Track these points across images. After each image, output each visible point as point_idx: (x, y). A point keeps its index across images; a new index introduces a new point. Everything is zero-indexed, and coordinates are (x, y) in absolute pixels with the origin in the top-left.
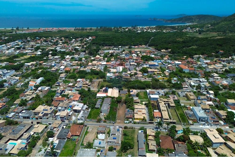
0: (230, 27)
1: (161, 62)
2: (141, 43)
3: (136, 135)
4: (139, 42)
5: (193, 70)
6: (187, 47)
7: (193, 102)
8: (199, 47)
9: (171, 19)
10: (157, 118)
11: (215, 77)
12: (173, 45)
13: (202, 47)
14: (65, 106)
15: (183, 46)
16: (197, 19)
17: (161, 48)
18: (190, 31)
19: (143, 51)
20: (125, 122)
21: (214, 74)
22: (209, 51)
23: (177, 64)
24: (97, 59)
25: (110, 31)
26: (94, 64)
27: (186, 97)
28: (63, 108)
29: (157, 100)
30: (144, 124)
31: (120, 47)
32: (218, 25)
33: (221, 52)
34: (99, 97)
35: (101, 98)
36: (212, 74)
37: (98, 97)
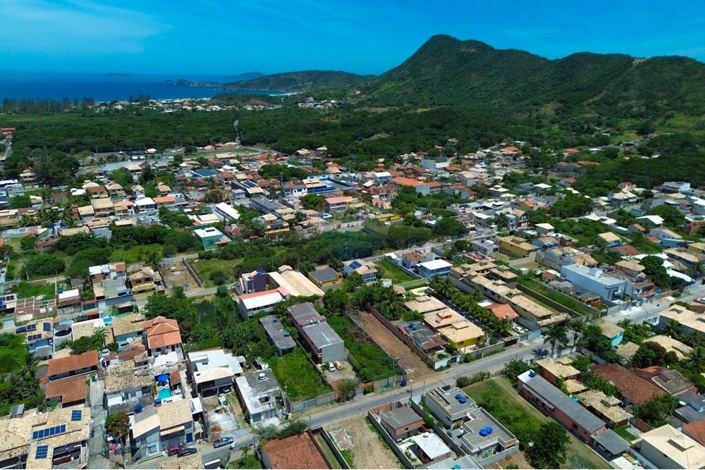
0: (408, 93)
1: (329, 179)
2: (218, 136)
3: (515, 397)
4: (210, 135)
5: (438, 187)
6: (367, 138)
7: (534, 260)
8: (395, 134)
9: (238, 82)
11: (503, 196)
12: (323, 134)
13: (403, 132)
14: (143, 384)
15: (353, 136)
16: (309, 81)
17: (293, 145)
18: (319, 106)
19: (246, 158)
20: (437, 366)
21: (498, 188)
22: (424, 143)
23: (381, 178)
24: (95, 194)
25: (54, 111)
26: (104, 209)
27: (500, 252)
28: (134, 395)
29: (447, 274)
30: (492, 353)
31: (152, 150)
32: (379, 91)
33: (453, 143)
34: (257, 311)
35: (267, 310)
36: (492, 189)
37: (255, 312)
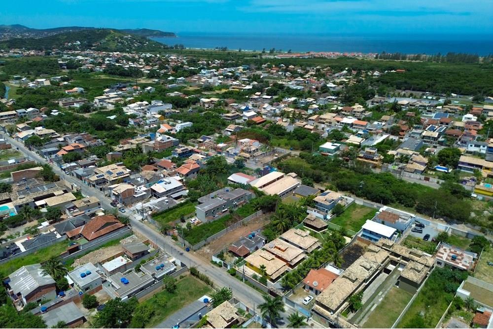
10: (311, 289)
20: (213, 259)
30: (254, 287)
37: (230, 182)
